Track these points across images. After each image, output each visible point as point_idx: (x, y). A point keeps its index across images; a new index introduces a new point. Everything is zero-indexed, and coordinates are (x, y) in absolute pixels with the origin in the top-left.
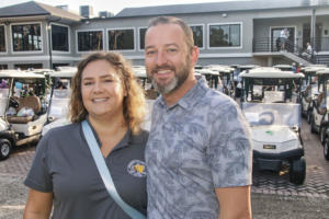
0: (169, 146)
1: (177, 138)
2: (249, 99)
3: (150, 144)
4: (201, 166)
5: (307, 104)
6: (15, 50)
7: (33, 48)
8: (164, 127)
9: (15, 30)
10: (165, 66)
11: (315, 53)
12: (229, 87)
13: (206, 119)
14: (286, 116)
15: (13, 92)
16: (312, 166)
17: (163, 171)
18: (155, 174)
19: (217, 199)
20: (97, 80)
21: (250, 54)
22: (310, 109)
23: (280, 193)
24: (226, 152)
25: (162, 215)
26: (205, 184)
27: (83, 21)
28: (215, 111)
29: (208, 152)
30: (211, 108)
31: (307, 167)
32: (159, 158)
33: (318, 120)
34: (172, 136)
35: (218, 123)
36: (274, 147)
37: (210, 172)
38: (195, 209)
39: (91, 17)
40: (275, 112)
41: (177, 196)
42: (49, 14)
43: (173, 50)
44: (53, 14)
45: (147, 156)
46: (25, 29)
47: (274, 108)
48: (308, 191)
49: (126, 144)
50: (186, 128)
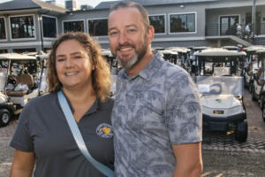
0: (132, 111)
1: (138, 103)
2: (202, 74)
3: (116, 110)
4: (160, 126)
5: (249, 78)
6: (13, 38)
7: (28, 36)
8: (127, 95)
9: (13, 21)
10: (127, 45)
11: (256, 36)
12: (186, 64)
13: (162, 87)
14: (232, 87)
15: (11, 72)
16: (253, 127)
17: (128, 132)
18: (120, 134)
19: (173, 154)
20: (68, 57)
21: (203, 38)
22: (252, 81)
23: (227, 149)
24: (180, 114)
25: (127, 169)
26: (163, 142)
27: (68, 13)
28: (170, 80)
29: (165, 115)
30: (167, 77)
31: (249, 128)
32: (124, 121)
33: (258, 90)
34: (134, 102)
35: (173, 90)
36: (222, 112)
37: (167, 132)
38: (155, 163)
39: (74, 9)
40: (223, 84)
41: (139, 152)
42: (40, 8)
43: (132, 30)
44: (43, 7)
45: (113, 120)
46: (21, 20)
47: (222, 80)
48: (249, 147)
49: (95, 110)
50: (146, 95)
